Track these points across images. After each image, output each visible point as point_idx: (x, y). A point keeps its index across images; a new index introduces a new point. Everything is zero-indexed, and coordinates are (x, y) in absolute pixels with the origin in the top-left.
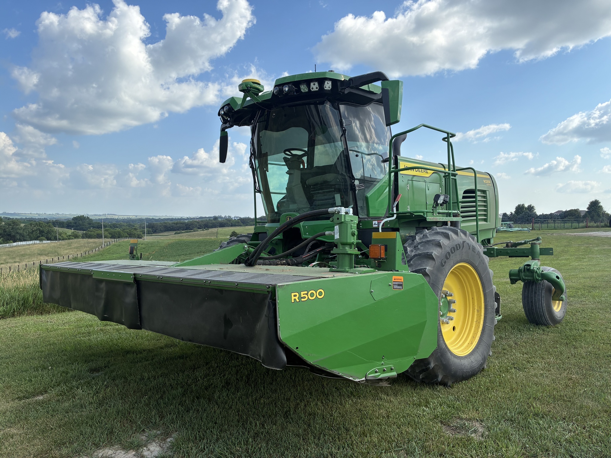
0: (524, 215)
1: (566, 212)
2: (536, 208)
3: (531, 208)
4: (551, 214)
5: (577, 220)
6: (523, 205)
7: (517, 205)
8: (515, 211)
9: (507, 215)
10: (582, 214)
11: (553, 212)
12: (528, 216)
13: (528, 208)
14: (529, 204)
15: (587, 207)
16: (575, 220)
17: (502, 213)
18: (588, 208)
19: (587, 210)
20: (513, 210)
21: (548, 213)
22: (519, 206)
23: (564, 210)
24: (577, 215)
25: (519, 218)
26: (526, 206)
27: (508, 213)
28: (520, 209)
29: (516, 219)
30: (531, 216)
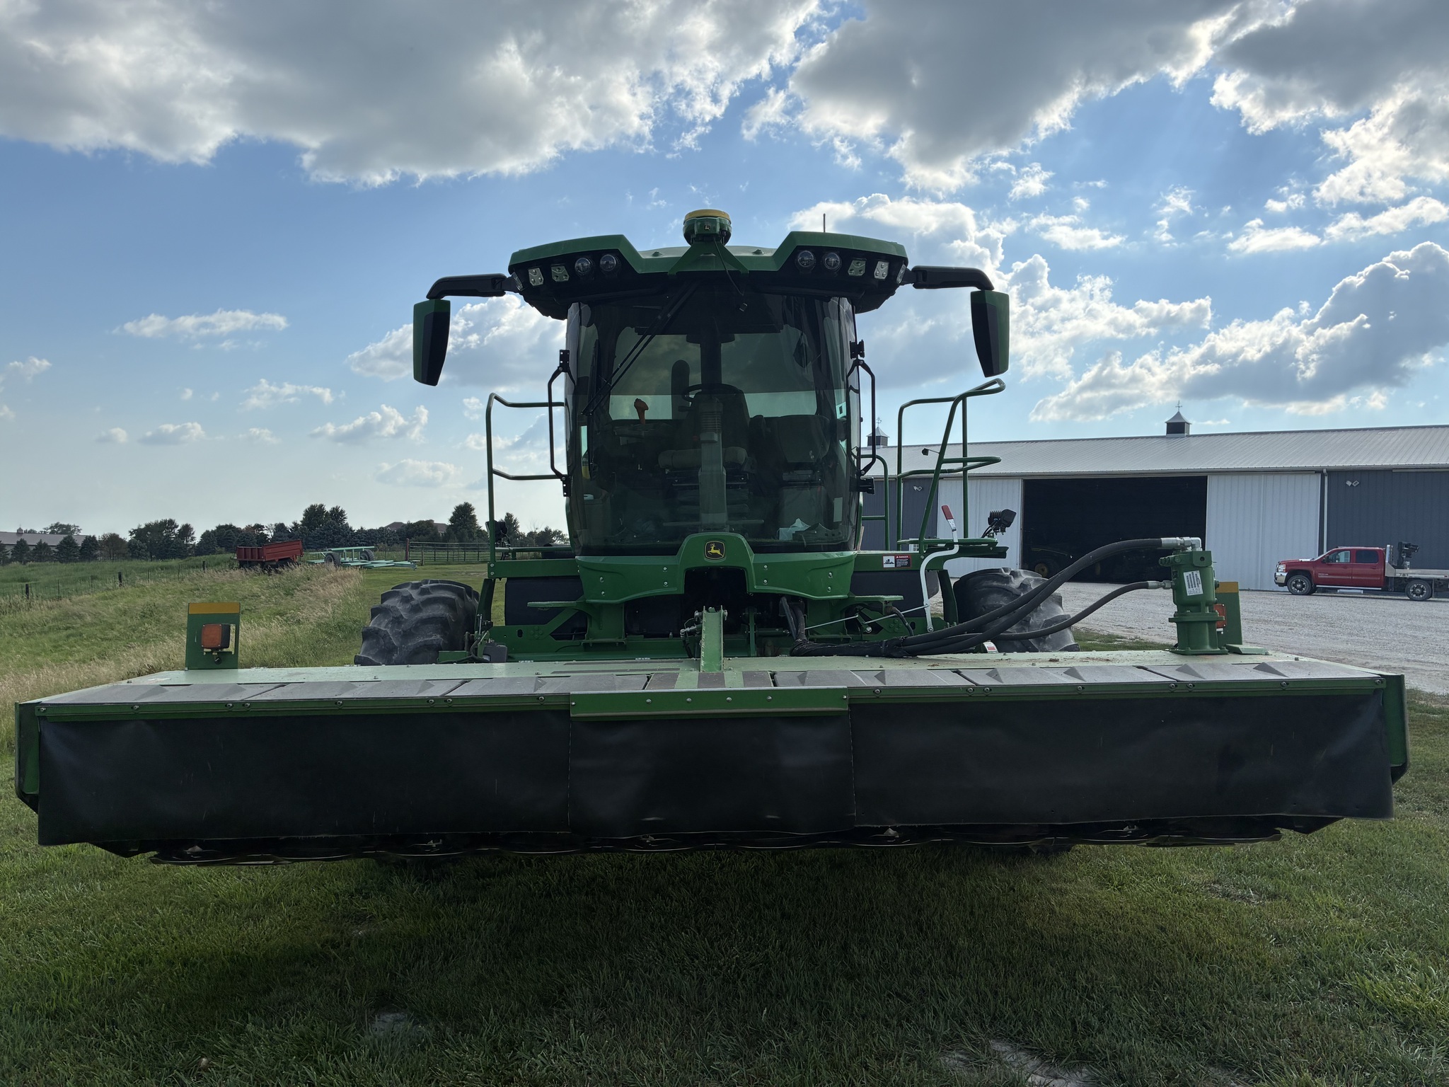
0: (326, 530)
1: (410, 525)
2: (347, 514)
3: (337, 514)
4: (382, 529)
5: (433, 545)
6: (321, 506)
7: (307, 506)
8: (302, 519)
9: (286, 528)
10: (441, 532)
11: (384, 526)
12: (335, 533)
13: (331, 515)
14: (335, 506)
15: (450, 517)
16: (429, 545)
17: (273, 523)
18: (451, 520)
19: (450, 524)
20: (299, 518)
21: (376, 527)
22: (312, 508)
23: (405, 522)
24: (432, 533)
25: (314, 537)
26: (328, 509)
27: (289, 525)
28: (314, 514)
29: (306, 539)
30: (338, 533)
